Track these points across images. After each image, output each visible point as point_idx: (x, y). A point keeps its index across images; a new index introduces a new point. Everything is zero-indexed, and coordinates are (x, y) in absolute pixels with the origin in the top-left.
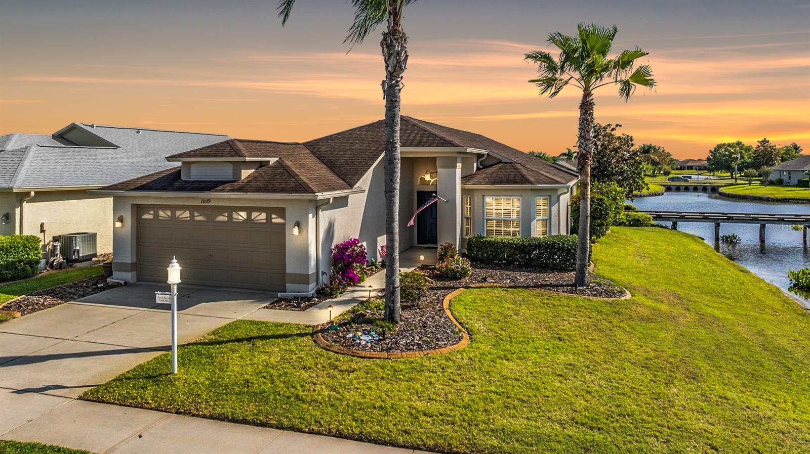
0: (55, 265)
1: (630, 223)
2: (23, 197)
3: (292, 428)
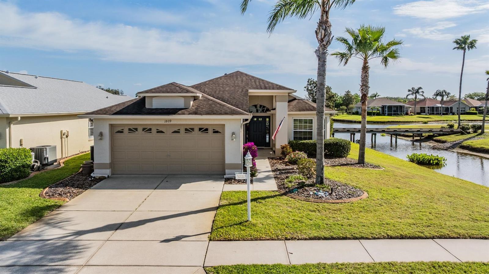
0: (35, 168)
2: (10, 120)
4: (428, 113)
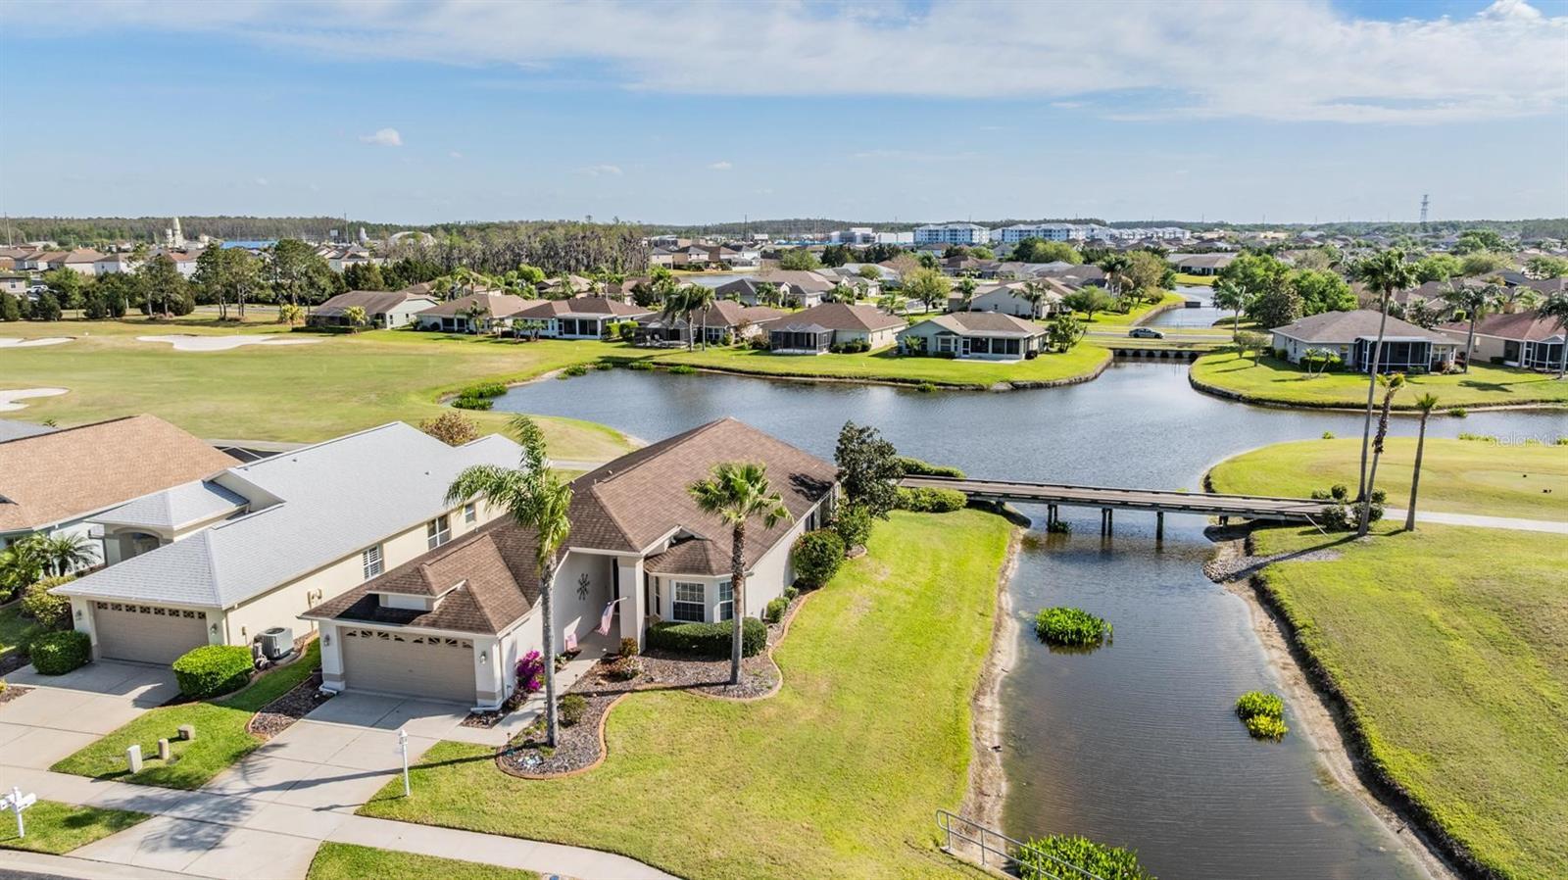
1: (933, 507)
2: (226, 610)
3: (480, 831)
4: (1527, 363)
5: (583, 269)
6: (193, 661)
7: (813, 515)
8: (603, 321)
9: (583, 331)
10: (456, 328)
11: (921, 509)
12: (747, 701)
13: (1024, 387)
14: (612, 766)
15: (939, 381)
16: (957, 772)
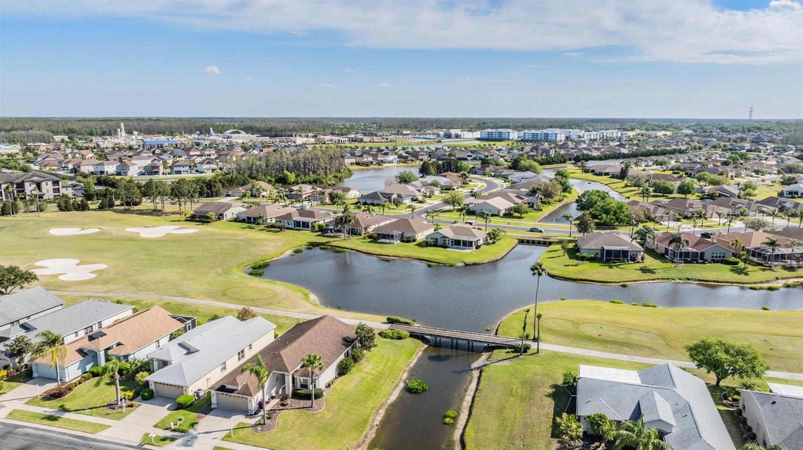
4: (670, 257)
5: (311, 173)
6: (181, 400)
7: (348, 351)
8: (312, 223)
9: (304, 226)
10: (252, 221)
11: (393, 338)
12: (314, 412)
13: (470, 265)
14: (278, 430)
15: (437, 261)
16: (361, 432)
